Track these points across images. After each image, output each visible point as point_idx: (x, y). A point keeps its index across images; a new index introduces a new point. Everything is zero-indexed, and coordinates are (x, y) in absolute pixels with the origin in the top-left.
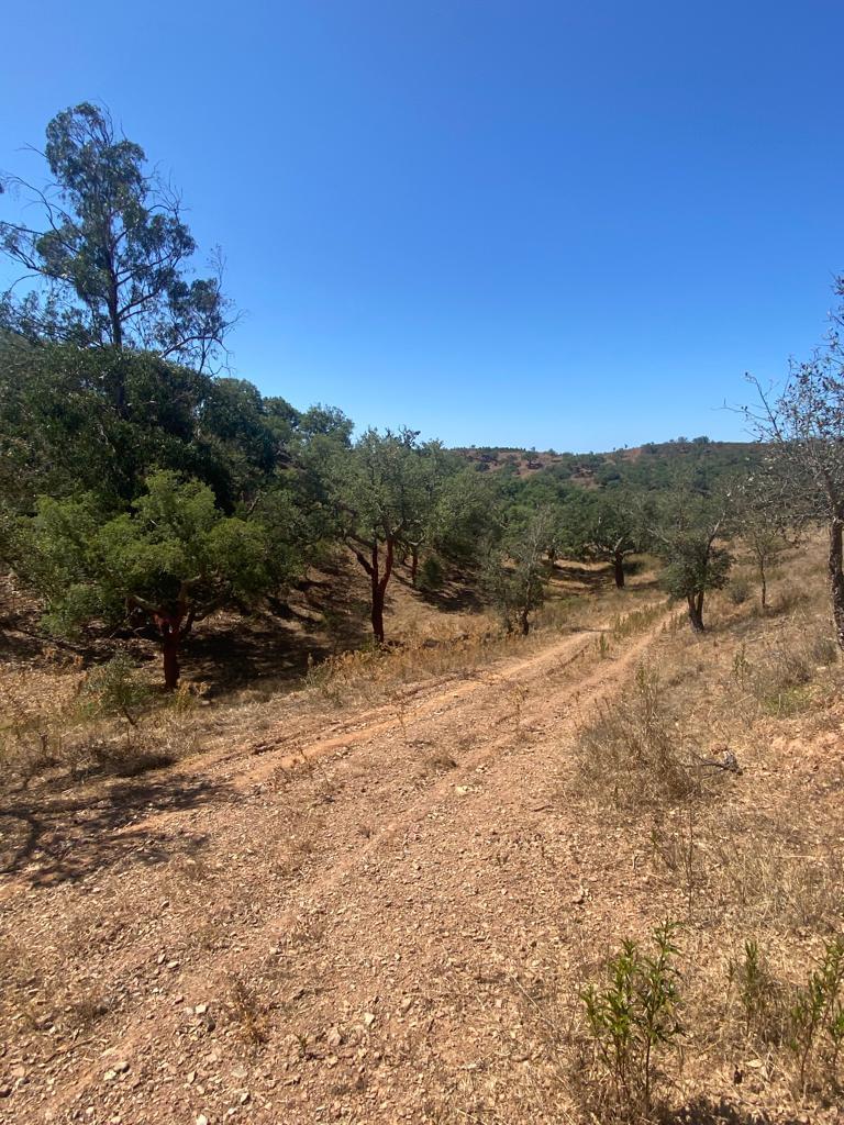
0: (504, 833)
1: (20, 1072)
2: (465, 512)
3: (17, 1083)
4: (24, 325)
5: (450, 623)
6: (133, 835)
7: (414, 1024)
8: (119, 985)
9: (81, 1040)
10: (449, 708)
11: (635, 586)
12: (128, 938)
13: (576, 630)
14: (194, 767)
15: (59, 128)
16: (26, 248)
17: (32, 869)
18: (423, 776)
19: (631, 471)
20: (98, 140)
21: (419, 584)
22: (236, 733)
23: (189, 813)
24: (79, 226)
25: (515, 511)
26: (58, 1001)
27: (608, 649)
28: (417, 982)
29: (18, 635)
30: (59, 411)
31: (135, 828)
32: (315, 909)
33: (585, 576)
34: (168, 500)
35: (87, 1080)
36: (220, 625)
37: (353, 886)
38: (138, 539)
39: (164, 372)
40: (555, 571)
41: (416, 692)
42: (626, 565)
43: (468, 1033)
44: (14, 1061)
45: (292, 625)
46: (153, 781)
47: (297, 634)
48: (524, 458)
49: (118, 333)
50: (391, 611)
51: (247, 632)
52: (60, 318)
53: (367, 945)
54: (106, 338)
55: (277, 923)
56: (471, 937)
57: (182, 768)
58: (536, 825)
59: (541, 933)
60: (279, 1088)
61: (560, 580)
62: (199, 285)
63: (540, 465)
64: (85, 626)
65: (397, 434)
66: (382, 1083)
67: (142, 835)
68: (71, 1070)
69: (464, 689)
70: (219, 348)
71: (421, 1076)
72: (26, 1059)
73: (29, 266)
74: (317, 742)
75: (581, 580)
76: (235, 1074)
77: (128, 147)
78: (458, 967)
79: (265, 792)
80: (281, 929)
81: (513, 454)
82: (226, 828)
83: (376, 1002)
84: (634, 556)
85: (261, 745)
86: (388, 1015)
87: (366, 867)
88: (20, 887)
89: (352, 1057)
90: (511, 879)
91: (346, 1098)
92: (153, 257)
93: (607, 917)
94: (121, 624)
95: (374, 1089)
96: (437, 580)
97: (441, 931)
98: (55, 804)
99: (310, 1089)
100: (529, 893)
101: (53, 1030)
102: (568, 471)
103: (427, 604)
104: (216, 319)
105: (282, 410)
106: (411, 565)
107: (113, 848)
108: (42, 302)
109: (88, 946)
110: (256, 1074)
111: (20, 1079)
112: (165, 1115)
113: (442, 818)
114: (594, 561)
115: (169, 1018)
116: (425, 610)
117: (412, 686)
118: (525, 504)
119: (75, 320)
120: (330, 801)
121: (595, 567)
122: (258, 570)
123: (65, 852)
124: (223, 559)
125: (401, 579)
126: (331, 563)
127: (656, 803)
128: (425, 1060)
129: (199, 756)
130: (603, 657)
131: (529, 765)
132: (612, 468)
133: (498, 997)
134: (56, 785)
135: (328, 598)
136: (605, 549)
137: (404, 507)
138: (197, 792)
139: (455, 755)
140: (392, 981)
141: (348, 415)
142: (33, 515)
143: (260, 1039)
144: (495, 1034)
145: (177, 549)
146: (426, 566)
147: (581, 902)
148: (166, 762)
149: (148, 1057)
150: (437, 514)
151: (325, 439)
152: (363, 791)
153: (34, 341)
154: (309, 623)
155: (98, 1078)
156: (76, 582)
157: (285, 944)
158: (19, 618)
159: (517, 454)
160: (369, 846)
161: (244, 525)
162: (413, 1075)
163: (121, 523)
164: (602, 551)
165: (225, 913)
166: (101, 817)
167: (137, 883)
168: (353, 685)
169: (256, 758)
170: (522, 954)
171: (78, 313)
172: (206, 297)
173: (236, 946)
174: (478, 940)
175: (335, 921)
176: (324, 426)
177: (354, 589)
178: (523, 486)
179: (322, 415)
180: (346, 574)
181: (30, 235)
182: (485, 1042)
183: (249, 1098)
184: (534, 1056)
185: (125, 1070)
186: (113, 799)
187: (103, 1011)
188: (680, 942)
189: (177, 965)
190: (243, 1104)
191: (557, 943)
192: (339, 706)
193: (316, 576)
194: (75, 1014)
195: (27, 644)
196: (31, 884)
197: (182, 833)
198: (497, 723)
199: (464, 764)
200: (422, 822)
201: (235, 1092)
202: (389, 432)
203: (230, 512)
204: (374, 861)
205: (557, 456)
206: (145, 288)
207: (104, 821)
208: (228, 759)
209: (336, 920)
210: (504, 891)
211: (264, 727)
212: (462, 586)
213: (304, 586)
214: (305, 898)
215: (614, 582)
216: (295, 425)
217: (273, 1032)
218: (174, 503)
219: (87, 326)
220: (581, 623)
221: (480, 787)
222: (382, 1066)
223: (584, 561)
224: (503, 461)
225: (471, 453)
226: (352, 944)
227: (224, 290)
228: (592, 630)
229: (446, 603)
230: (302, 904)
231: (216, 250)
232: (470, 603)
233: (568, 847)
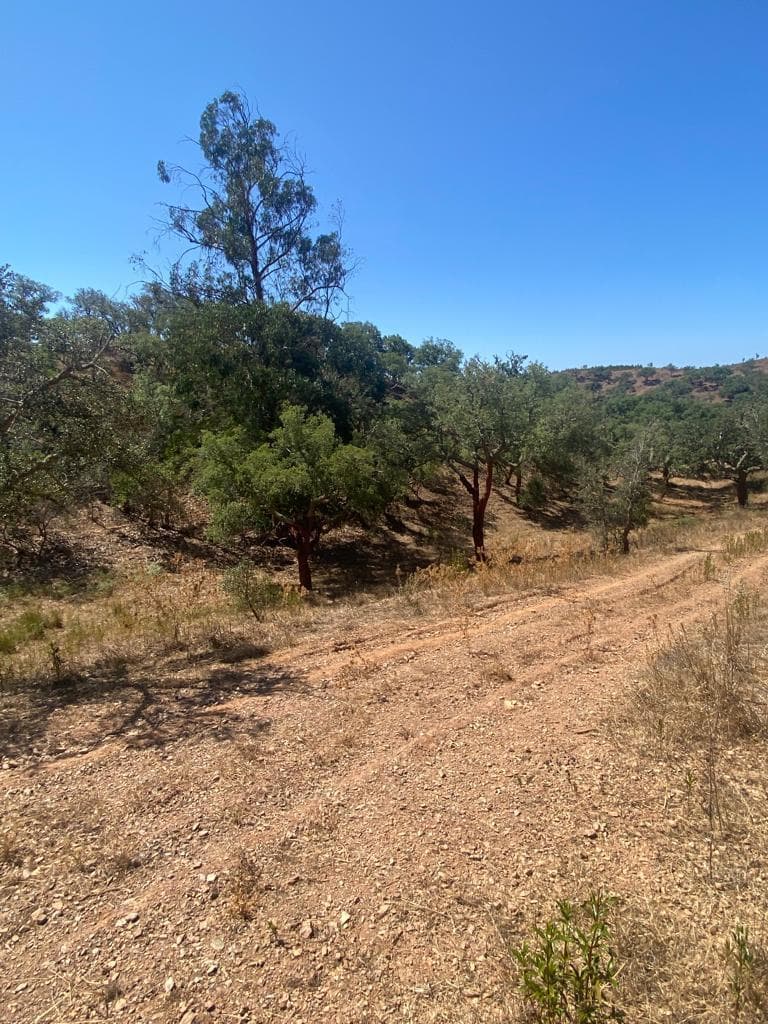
0: (537, 753)
1: (58, 905)
2: (564, 432)
3: (54, 915)
4: (190, 291)
5: (552, 541)
6: (216, 713)
7: (383, 932)
8: (157, 843)
9: (112, 886)
10: (524, 623)
11: (761, 504)
12: (178, 804)
13: (680, 550)
14: (281, 659)
15: (209, 119)
16: (189, 225)
17: (133, 733)
18: (476, 686)
19: (763, 382)
20: (239, 123)
21: (523, 503)
22: (326, 632)
23: (264, 699)
24: (225, 201)
25: (624, 429)
26: (107, 850)
27: (713, 570)
28: (401, 890)
29: (195, 541)
30: (215, 360)
31: (219, 707)
32: (338, 802)
33: (705, 494)
34: (298, 432)
35: (103, 923)
36: (346, 537)
37: (378, 784)
38: (275, 465)
39: (293, 320)
40: (670, 489)
41: (495, 605)
42: (751, 483)
43: (431, 954)
44: (57, 895)
45: (404, 539)
46: (246, 669)
47: (408, 547)
48: (639, 375)
49: (259, 291)
50: (495, 528)
51: (367, 543)
52: (216, 283)
53: (370, 844)
54: (250, 295)
55: (300, 811)
56: (469, 854)
57: (273, 659)
58: (574, 747)
59: (540, 862)
60: (243, 967)
61: (675, 498)
62: (324, 240)
63: (657, 381)
64: (243, 536)
65: (504, 360)
66: (333, 986)
67: (221, 714)
68: (95, 912)
69: (545, 604)
70: (341, 295)
71: (370, 987)
72: (66, 895)
73: (191, 241)
74: (390, 645)
75: (699, 498)
76: (213, 945)
77: (261, 124)
78: (445, 882)
79: (331, 687)
80: (303, 815)
81: (627, 371)
82: (288, 716)
83: (357, 902)
84: (761, 472)
85: (341, 645)
86: (363, 918)
87: (396, 767)
88: (118, 748)
89: (315, 953)
90: (529, 800)
91: (296, 992)
92: (285, 220)
93: (617, 858)
94: (269, 534)
95: (325, 989)
96: (541, 499)
97: (442, 842)
98: (169, 681)
99: (269, 974)
100: (543, 818)
101: (93, 874)
102: (691, 386)
103: (530, 522)
104: (337, 269)
105: (400, 346)
106: (515, 484)
107: (196, 723)
108: (201, 270)
109: (145, 805)
110: (230, 949)
111: (57, 912)
112: (147, 969)
113: (482, 729)
114: (714, 478)
115: (184, 880)
116: (528, 527)
117: (492, 599)
118: (637, 421)
119: (227, 283)
120: (384, 700)
121: (715, 485)
122: (370, 490)
123: (161, 722)
124: (340, 481)
125: (506, 499)
126: (439, 484)
127: (713, 740)
128: (379, 972)
129: (289, 650)
130: (708, 579)
131: (587, 685)
132: (740, 380)
133: (473, 922)
134: (175, 666)
135: (437, 515)
136: (727, 466)
137: (503, 429)
138: (277, 681)
139: (515, 670)
140: (378, 884)
141: (457, 346)
142: (199, 446)
143: (247, 917)
144: (455, 961)
145: (304, 473)
146: (529, 485)
147: (594, 837)
148: (262, 653)
149: (156, 913)
150: (535, 435)
151: (434, 369)
152: (417, 695)
153: (197, 303)
154: (419, 537)
155: (112, 923)
156: (233, 500)
157: (303, 830)
158: (196, 528)
159: (633, 372)
160: (405, 748)
161: (358, 451)
162: (363, 984)
163: (263, 452)
164: (723, 469)
165: (261, 793)
166: (196, 696)
167: (203, 756)
168: (438, 596)
169: (335, 655)
170: (513, 881)
171: (229, 276)
172: (328, 249)
173: (261, 825)
174: (474, 859)
175: (351, 816)
176: (435, 358)
177: (460, 507)
178: (635, 403)
179: (434, 348)
180: (454, 494)
181: (192, 215)
182: (443, 967)
183: (215, 970)
184: (485, 995)
185: (134, 921)
186: (210, 681)
187: (137, 865)
188: (693, 901)
189: (207, 834)
190: (209, 975)
191: (554, 877)
192: (419, 613)
193: (426, 495)
194: (115, 864)
195: (201, 549)
196: (127, 746)
197: (253, 716)
198: (568, 641)
199: (520, 679)
200: (461, 731)
201: (206, 962)
202: (497, 358)
203: (347, 440)
204: (404, 763)
205: (677, 370)
206: (279, 249)
207: (198, 699)
208: (312, 654)
209: (353, 814)
210: (517, 812)
211: (350, 628)
212: (567, 505)
213: (415, 504)
214: (333, 789)
215: (737, 501)
216: (411, 359)
217: (260, 912)
218: (301, 433)
219: (235, 286)
220: (689, 543)
221: (531, 703)
222: (340, 969)
223: (704, 479)
224: (617, 379)
225: (583, 374)
226: (357, 841)
227: (344, 242)
228: (700, 551)
229: (549, 521)
230: (328, 794)
231: (336, 205)
232: (574, 521)
233: (599, 776)
